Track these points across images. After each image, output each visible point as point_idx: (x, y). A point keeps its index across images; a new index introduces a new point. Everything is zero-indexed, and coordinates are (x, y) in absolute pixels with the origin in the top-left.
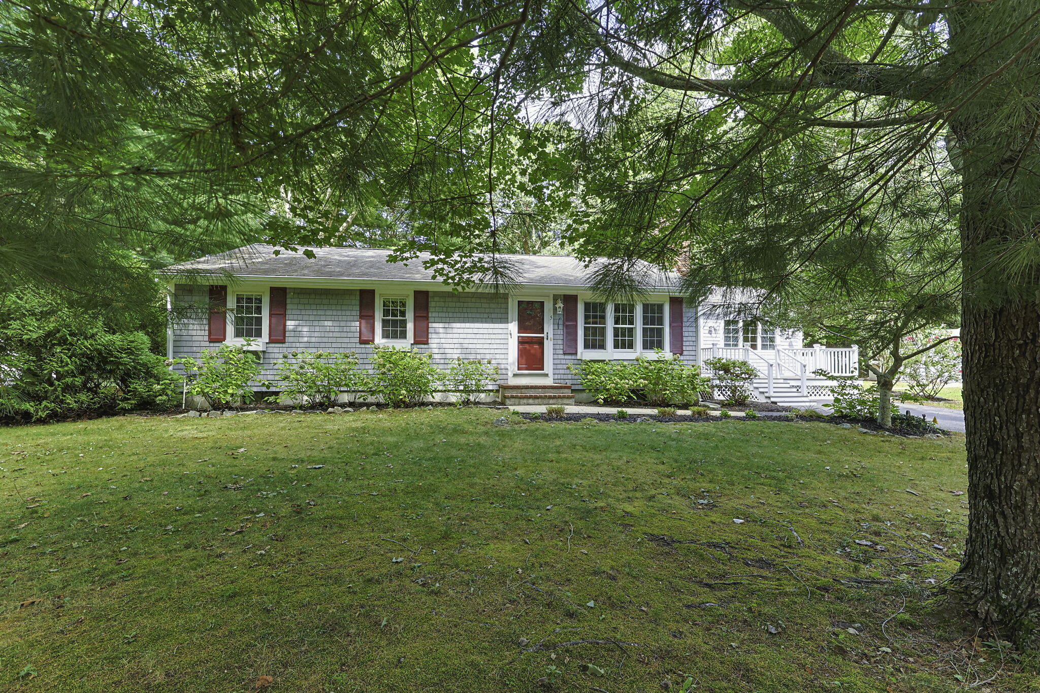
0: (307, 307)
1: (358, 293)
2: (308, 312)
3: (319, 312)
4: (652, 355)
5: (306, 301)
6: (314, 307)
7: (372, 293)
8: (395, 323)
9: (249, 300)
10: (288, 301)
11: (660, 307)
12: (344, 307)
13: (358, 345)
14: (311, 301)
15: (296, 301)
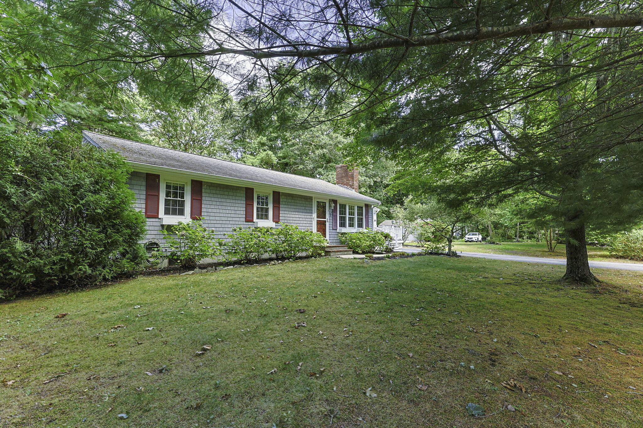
0: (216, 196)
1: (244, 189)
2: (215, 199)
3: (223, 200)
4: (361, 230)
5: (214, 192)
6: (219, 196)
7: (252, 190)
8: (262, 209)
9: (176, 188)
10: (203, 190)
11: (362, 208)
12: (237, 198)
13: (244, 222)
14: (218, 192)
15: (208, 191)
